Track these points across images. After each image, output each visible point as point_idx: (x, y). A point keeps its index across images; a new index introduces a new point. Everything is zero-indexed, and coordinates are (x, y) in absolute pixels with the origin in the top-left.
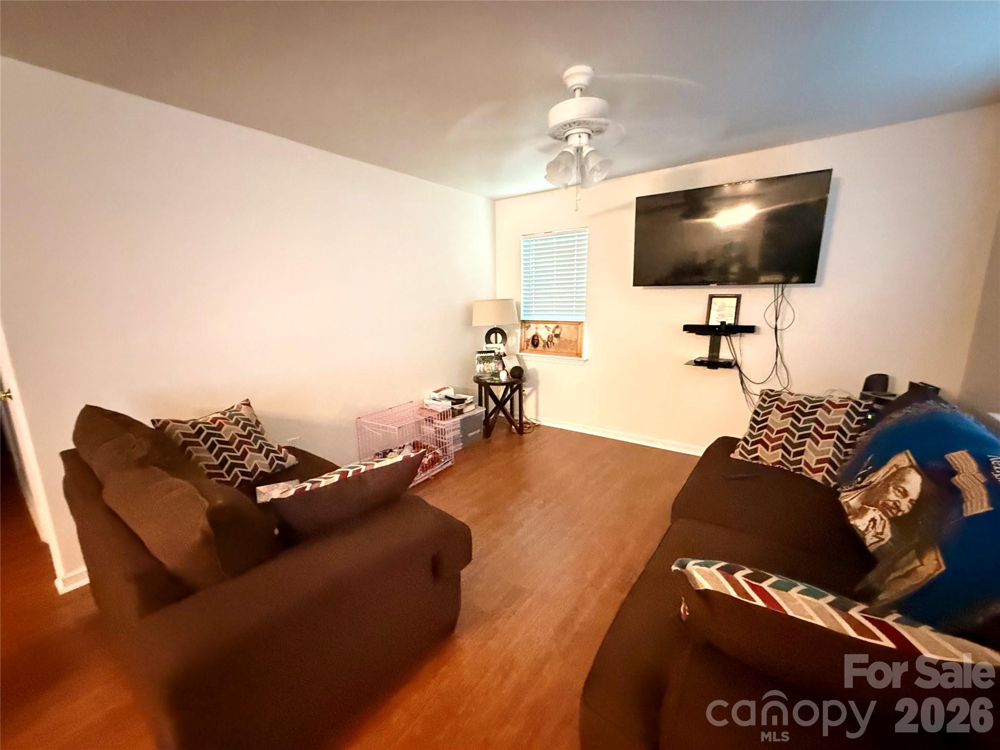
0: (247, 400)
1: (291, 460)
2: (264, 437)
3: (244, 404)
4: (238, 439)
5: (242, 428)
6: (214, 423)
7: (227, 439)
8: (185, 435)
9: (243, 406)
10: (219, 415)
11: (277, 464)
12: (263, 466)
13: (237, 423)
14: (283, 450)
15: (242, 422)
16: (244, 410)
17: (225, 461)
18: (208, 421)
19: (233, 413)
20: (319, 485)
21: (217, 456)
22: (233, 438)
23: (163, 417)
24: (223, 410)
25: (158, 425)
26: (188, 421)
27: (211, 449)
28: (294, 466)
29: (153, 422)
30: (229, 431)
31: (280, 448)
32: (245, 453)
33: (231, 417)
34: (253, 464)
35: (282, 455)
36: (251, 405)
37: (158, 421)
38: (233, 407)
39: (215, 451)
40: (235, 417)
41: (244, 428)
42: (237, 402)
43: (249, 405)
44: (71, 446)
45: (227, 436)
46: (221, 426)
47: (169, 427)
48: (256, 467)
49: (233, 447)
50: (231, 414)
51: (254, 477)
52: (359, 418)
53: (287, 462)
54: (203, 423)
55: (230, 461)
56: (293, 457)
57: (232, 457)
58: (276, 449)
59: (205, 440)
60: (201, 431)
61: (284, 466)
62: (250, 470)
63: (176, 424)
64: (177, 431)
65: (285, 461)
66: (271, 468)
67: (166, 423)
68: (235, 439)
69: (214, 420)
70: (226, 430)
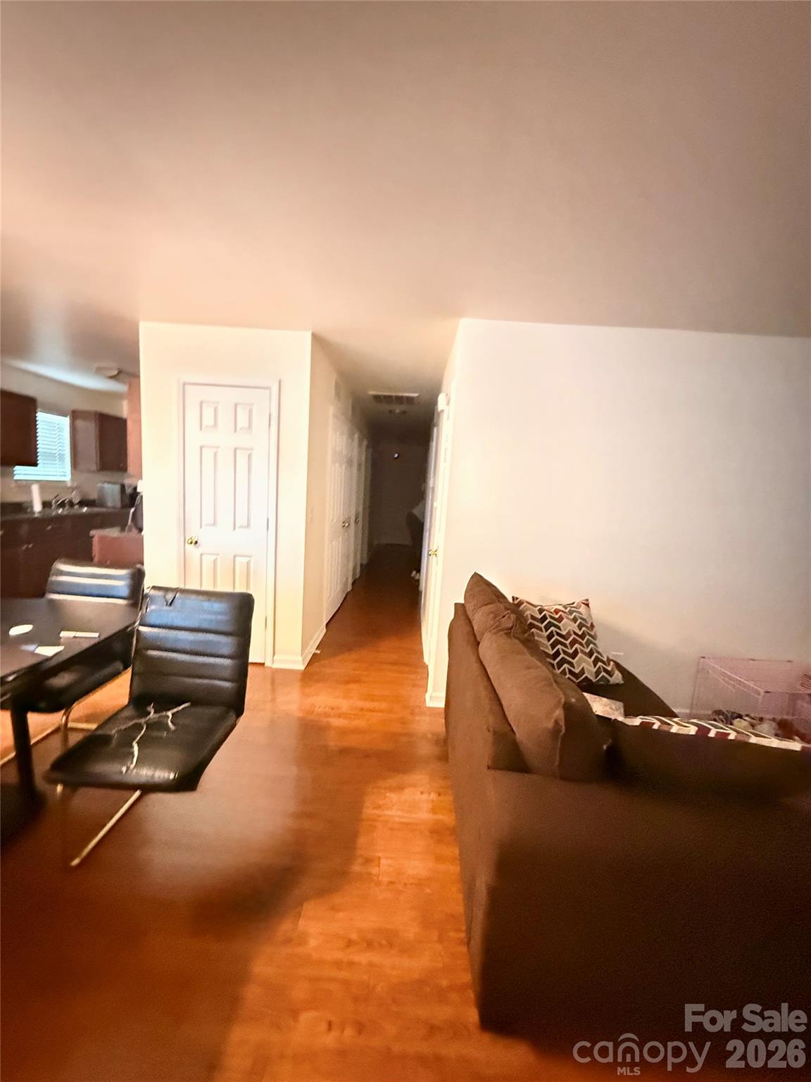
0: (587, 600)
1: (617, 678)
2: (596, 642)
3: (584, 603)
4: (573, 636)
5: (578, 626)
6: (557, 614)
7: (564, 633)
8: (533, 617)
9: (583, 605)
10: (561, 608)
11: (603, 676)
12: (589, 671)
13: (575, 620)
14: (612, 663)
15: (579, 621)
16: (583, 609)
17: (557, 654)
18: (552, 610)
19: (573, 609)
20: (670, 729)
21: (553, 646)
22: (569, 634)
23: (521, 597)
24: (565, 604)
25: (516, 602)
26: (538, 606)
27: (549, 637)
28: (617, 685)
29: (513, 598)
30: (568, 626)
31: (609, 660)
32: (576, 653)
33: (571, 612)
34: (581, 667)
35: (609, 669)
36: (590, 605)
37: (517, 598)
38: (573, 603)
39: (552, 641)
40: (574, 614)
41: (580, 627)
42: (578, 600)
43: (587, 605)
44: (462, 601)
45: (565, 630)
46: (560, 619)
47: (522, 606)
48: (582, 671)
49: (568, 642)
50: (571, 608)
51: (579, 680)
52: (704, 658)
53: (614, 677)
54: (549, 612)
55: (562, 655)
56: (620, 675)
57: (565, 652)
58: (605, 659)
59: (547, 628)
60: (544, 618)
61: (608, 681)
62: (577, 671)
63: (529, 605)
64: (528, 612)
65: (611, 676)
66: (597, 677)
67: (521, 603)
68: (571, 635)
69: (557, 611)
70: (564, 624)
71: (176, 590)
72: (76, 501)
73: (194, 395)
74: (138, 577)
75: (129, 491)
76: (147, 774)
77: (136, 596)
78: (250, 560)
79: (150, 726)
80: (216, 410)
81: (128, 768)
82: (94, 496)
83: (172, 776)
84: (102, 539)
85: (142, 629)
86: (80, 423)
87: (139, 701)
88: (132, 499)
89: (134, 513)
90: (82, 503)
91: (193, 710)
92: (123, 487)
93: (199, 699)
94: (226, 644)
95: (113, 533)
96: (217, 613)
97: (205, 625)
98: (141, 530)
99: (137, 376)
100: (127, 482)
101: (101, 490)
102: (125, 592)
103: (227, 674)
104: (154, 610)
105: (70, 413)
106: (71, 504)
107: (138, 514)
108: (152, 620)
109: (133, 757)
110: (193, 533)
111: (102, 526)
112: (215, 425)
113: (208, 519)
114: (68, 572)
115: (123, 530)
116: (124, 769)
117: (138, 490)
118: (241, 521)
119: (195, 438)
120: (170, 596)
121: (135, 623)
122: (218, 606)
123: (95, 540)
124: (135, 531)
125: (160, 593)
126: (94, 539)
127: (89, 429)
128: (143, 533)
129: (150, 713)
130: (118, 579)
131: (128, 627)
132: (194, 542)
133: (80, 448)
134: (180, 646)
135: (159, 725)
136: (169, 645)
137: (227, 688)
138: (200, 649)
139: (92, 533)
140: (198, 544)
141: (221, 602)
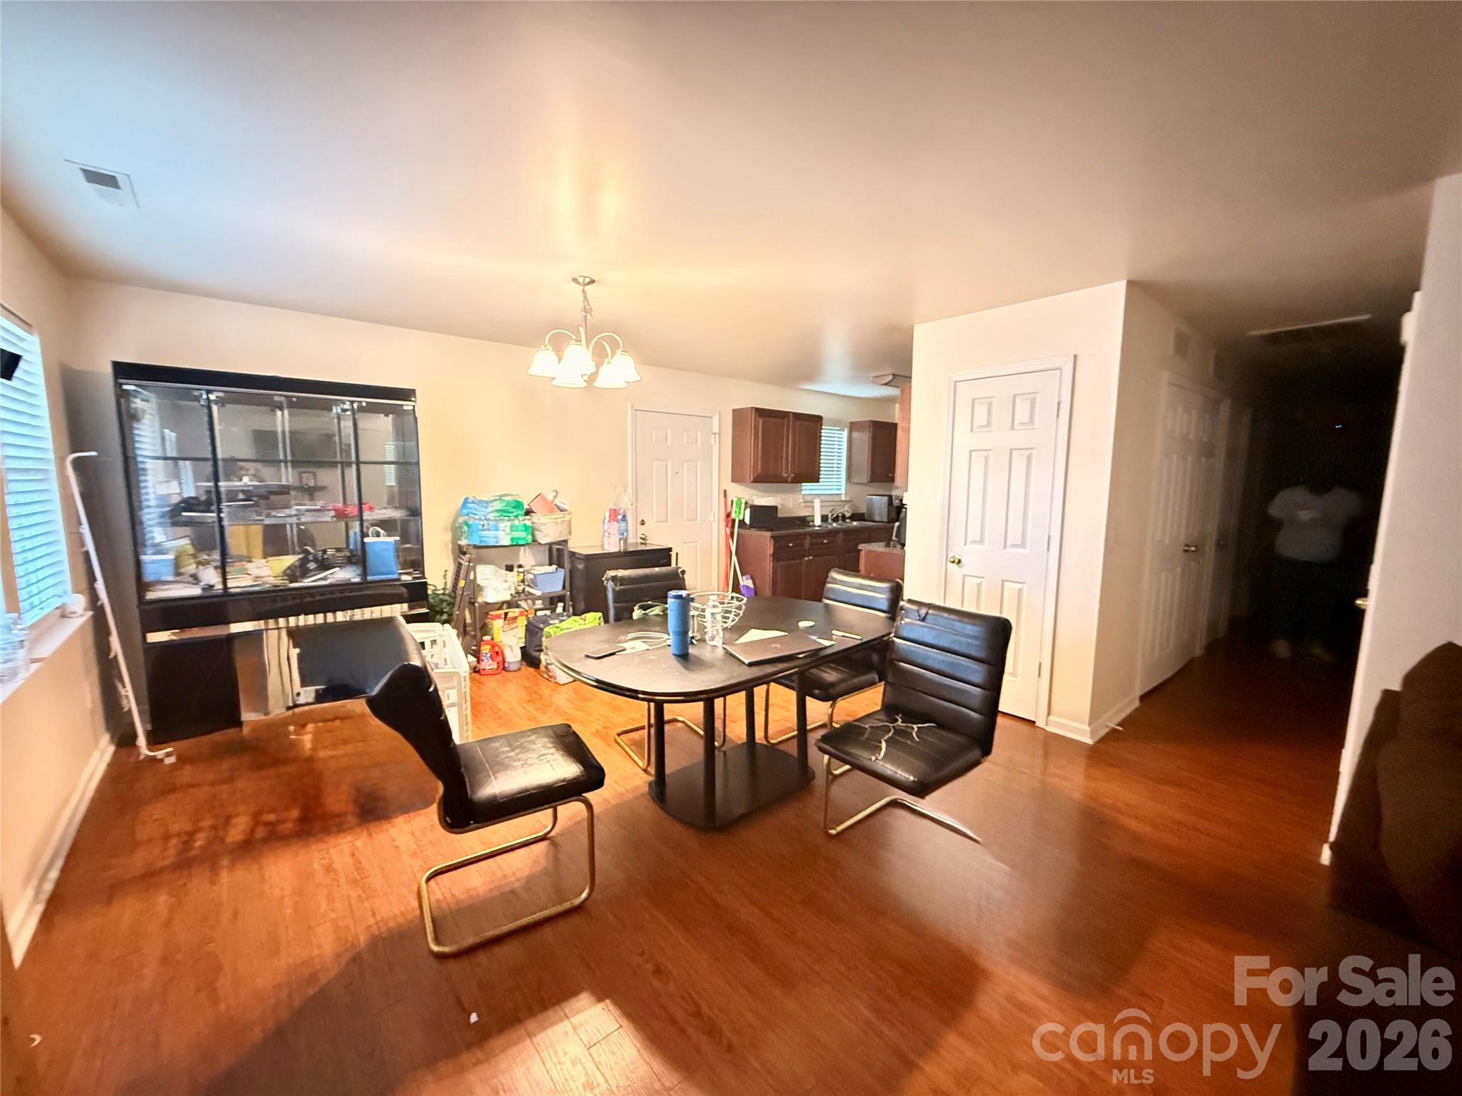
44: (1395, 689)
71: (930, 606)
72: (848, 515)
73: (965, 393)
74: (897, 592)
75: (896, 503)
76: (889, 769)
77: (894, 610)
78: (1022, 588)
79: (899, 732)
80: (990, 406)
81: (877, 759)
82: (863, 510)
83: (912, 778)
84: (869, 552)
85: (895, 639)
86: (855, 434)
87: (890, 709)
88: (897, 511)
89: (899, 527)
90: (853, 517)
91: (937, 730)
92: (890, 497)
93: (944, 723)
94: (977, 672)
95: (878, 547)
96: (970, 638)
97: (956, 647)
98: (903, 545)
99: (909, 378)
100: (894, 493)
101: (870, 502)
102: (885, 606)
103: (975, 703)
104: (908, 623)
105: (848, 425)
106: (844, 518)
107: (902, 530)
108: (905, 634)
109: (881, 749)
110: (956, 552)
111: (869, 540)
112: (989, 424)
113: (974, 534)
114: (840, 581)
115: (888, 545)
116: (873, 758)
117: (904, 502)
118: (1014, 536)
119: (965, 439)
120: (923, 611)
121: (890, 633)
122: (970, 629)
123: (863, 554)
124: (899, 546)
125: (915, 607)
126: (861, 552)
127: (863, 438)
128: (905, 548)
129: (897, 720)
130: (879, 593)
131: (884, 636)
132: (957, 561)
133: (854, 461)
134: (930, 663)
135: (905, 733)
136: (919, 661)
137: (975, 719)
138: (948, 670)
139: (861, 547)
140: (960, 565)
141: (975, 625)
